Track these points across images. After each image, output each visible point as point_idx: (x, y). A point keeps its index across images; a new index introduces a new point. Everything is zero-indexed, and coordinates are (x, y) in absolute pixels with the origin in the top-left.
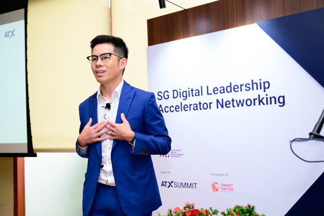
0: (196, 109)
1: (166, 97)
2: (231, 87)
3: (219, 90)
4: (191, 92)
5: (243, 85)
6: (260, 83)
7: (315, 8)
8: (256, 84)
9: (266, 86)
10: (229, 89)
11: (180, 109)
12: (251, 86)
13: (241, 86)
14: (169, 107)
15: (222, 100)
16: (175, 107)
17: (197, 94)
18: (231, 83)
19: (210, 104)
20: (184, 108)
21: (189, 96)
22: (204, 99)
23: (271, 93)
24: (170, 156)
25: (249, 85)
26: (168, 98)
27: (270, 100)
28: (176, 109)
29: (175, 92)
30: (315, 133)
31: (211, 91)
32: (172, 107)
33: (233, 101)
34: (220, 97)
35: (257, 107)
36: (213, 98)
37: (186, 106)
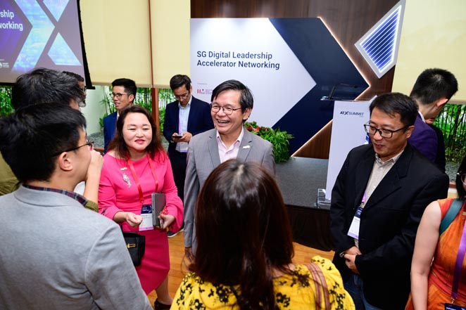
0: (225, 65)
1: (204, 55)
2: (248, 54)
3: (241, 55)
4: (222, 55)
6: (267, 55)
7: (302, 17)
8: (264, 55)
9: (270, 57)
10: (247, 56)
11: (214, 65)
13: (255, 55)
14: (206, 62)
15: (243, 62)
17: (226, 56)
18: (249, 52)
19: (235, 63)
20: (217, 64)
21: (221, 57)
22: (231, 60)
23: (272, 61)
24: (205, 93)
25: (260, 55)
26: (206, 56)
27: (271, 65)
28: (211, 64)
29: (211, 53)
31: (235, 56)
32: (208, 63)
33: (249, 63)
34: (241, 60)
35: (263, 68)
36: (237, 60)
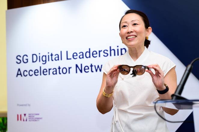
0: (55, 73)
1: (25, 61)
2: (89, 52)
3: (79, 55)
4: (50, 57)
5: (101, 51)
6: (118, 50)
8: (114, 50)
9: (123, 52)
10: (88, 55)
11: (39, 73)
12: (109, 52)
13: (100, 51)
14: (28, 71)
15: (81, 65)
16: (34, 71)
17: (57, 59)
18: (90, 49)
19: (69, 68)
20: (43, 72)
21: (49, 60)
22: (64, 63)
24: (28, 120)
25: (107, 51)
26: (27, 62)
28: (35, 73)
29: (35, 56)
30: (177, 94)
31: (70, 56)
32: (31, 72)
33: (91, 66)
34: (79, 62)
36: (72, 63)
37: (45, 71)
